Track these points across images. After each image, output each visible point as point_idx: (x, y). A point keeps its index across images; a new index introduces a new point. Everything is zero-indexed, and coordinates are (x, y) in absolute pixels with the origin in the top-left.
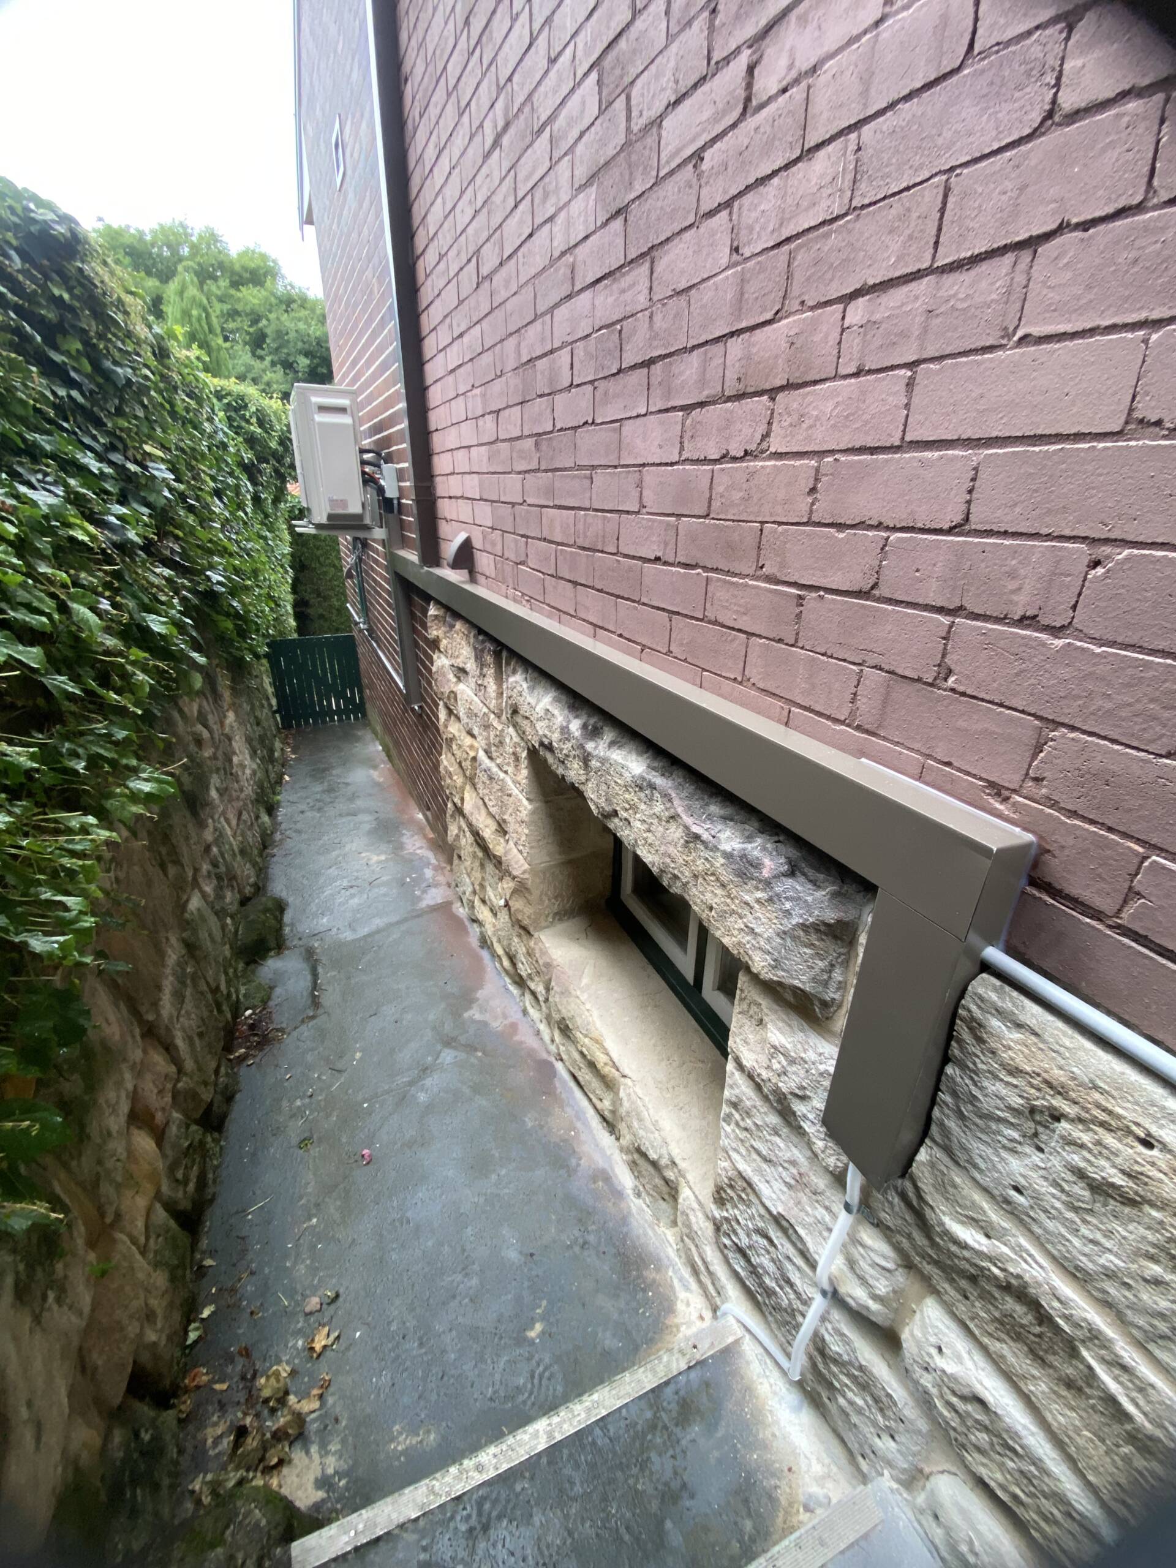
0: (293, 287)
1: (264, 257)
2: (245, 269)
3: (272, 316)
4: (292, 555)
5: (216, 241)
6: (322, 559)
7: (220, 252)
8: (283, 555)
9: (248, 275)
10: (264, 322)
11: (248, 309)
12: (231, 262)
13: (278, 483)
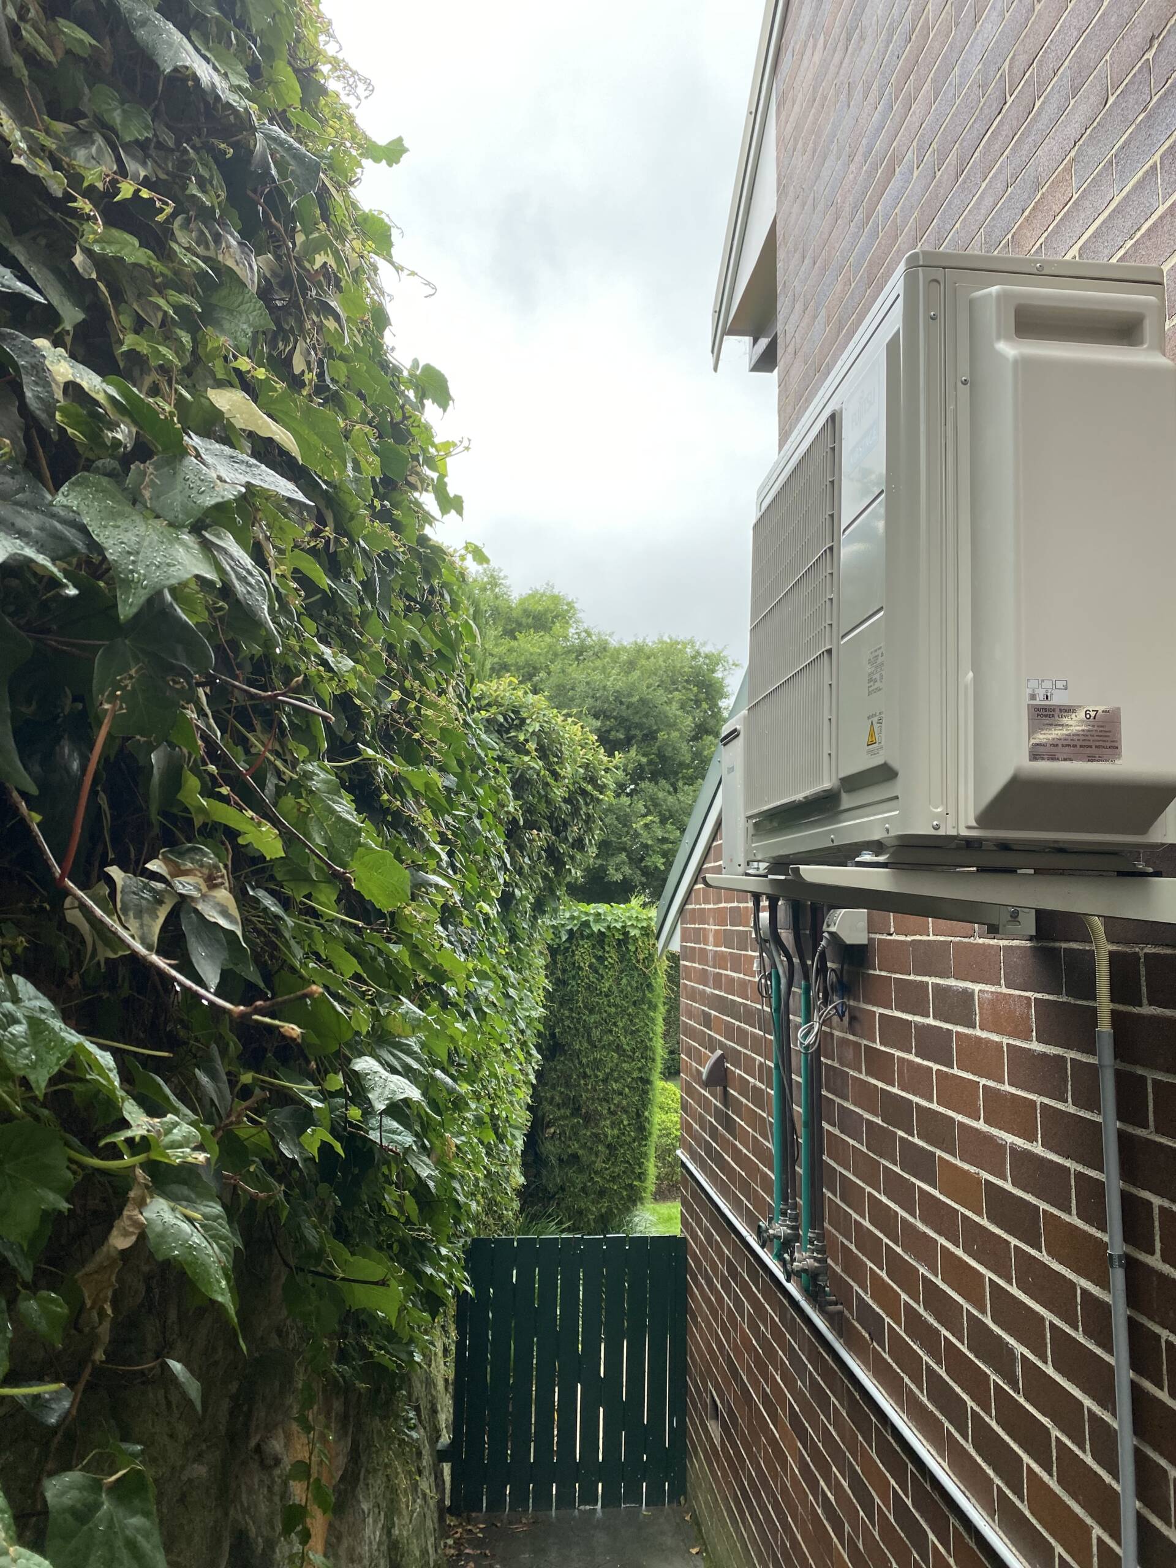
0: (589, 635)
1: (556, 599)
2: (527, 613)
3: (554, 667)
4: (545, 1021)
5: (496, 585)
6: (596, 1033)
7: (497, 597)
8: (529, 1020)
9: (530, 620)
10: (543, 674)
11: (521, 661)
12: (510, 607)
13: (550, 871)
